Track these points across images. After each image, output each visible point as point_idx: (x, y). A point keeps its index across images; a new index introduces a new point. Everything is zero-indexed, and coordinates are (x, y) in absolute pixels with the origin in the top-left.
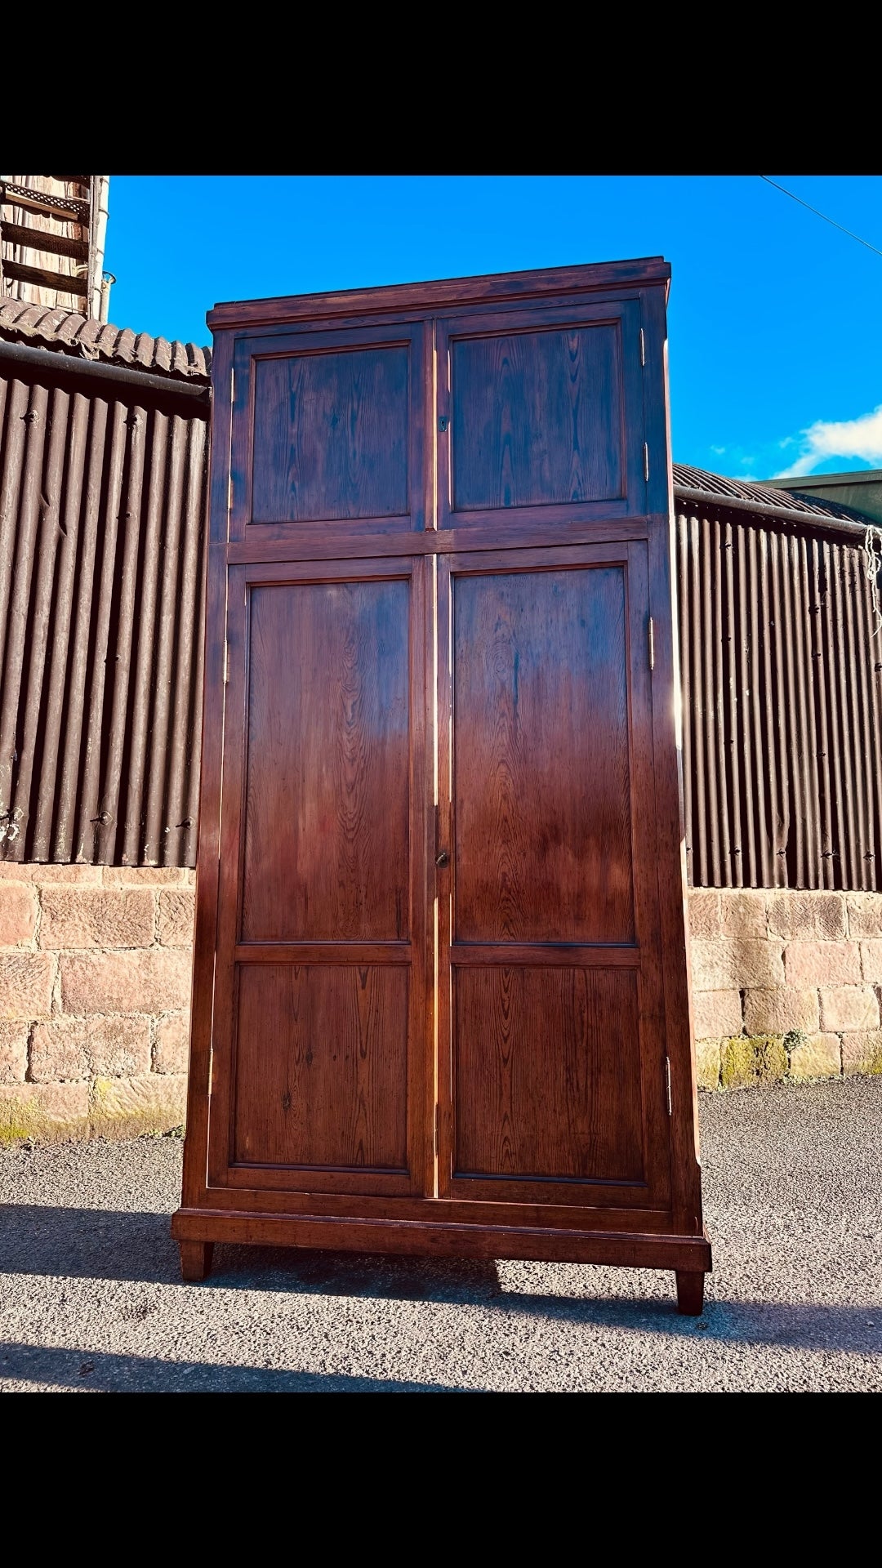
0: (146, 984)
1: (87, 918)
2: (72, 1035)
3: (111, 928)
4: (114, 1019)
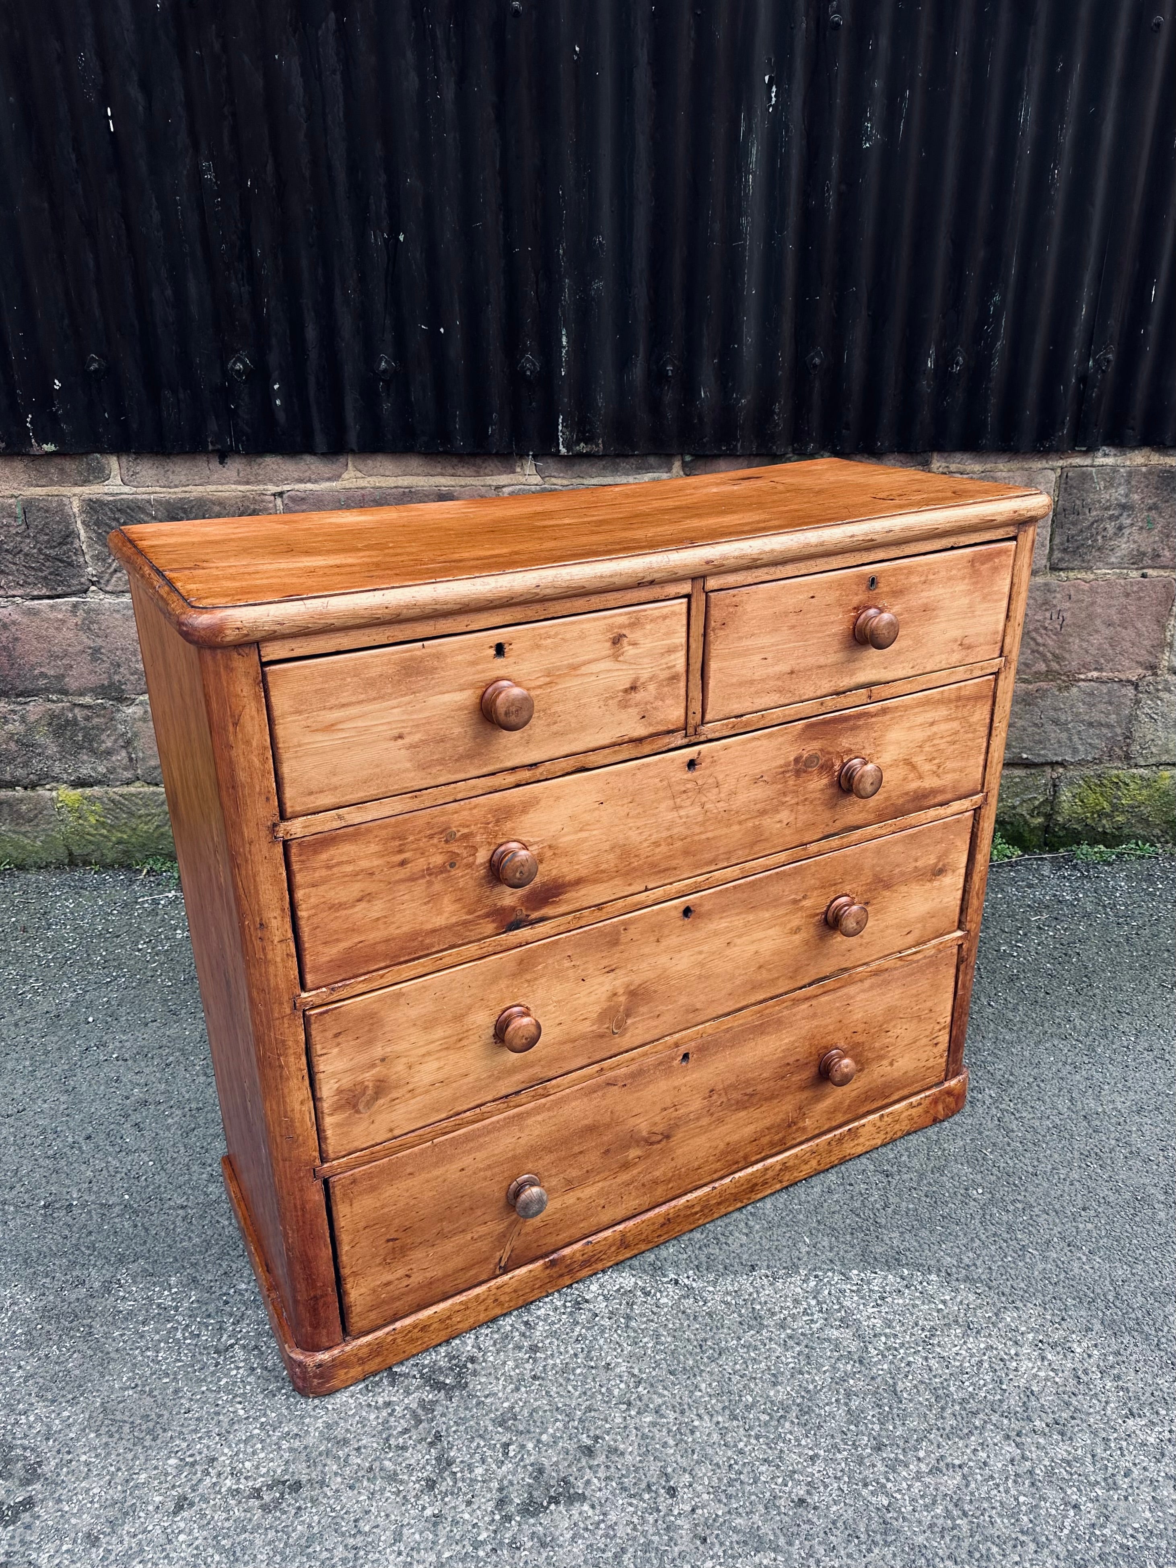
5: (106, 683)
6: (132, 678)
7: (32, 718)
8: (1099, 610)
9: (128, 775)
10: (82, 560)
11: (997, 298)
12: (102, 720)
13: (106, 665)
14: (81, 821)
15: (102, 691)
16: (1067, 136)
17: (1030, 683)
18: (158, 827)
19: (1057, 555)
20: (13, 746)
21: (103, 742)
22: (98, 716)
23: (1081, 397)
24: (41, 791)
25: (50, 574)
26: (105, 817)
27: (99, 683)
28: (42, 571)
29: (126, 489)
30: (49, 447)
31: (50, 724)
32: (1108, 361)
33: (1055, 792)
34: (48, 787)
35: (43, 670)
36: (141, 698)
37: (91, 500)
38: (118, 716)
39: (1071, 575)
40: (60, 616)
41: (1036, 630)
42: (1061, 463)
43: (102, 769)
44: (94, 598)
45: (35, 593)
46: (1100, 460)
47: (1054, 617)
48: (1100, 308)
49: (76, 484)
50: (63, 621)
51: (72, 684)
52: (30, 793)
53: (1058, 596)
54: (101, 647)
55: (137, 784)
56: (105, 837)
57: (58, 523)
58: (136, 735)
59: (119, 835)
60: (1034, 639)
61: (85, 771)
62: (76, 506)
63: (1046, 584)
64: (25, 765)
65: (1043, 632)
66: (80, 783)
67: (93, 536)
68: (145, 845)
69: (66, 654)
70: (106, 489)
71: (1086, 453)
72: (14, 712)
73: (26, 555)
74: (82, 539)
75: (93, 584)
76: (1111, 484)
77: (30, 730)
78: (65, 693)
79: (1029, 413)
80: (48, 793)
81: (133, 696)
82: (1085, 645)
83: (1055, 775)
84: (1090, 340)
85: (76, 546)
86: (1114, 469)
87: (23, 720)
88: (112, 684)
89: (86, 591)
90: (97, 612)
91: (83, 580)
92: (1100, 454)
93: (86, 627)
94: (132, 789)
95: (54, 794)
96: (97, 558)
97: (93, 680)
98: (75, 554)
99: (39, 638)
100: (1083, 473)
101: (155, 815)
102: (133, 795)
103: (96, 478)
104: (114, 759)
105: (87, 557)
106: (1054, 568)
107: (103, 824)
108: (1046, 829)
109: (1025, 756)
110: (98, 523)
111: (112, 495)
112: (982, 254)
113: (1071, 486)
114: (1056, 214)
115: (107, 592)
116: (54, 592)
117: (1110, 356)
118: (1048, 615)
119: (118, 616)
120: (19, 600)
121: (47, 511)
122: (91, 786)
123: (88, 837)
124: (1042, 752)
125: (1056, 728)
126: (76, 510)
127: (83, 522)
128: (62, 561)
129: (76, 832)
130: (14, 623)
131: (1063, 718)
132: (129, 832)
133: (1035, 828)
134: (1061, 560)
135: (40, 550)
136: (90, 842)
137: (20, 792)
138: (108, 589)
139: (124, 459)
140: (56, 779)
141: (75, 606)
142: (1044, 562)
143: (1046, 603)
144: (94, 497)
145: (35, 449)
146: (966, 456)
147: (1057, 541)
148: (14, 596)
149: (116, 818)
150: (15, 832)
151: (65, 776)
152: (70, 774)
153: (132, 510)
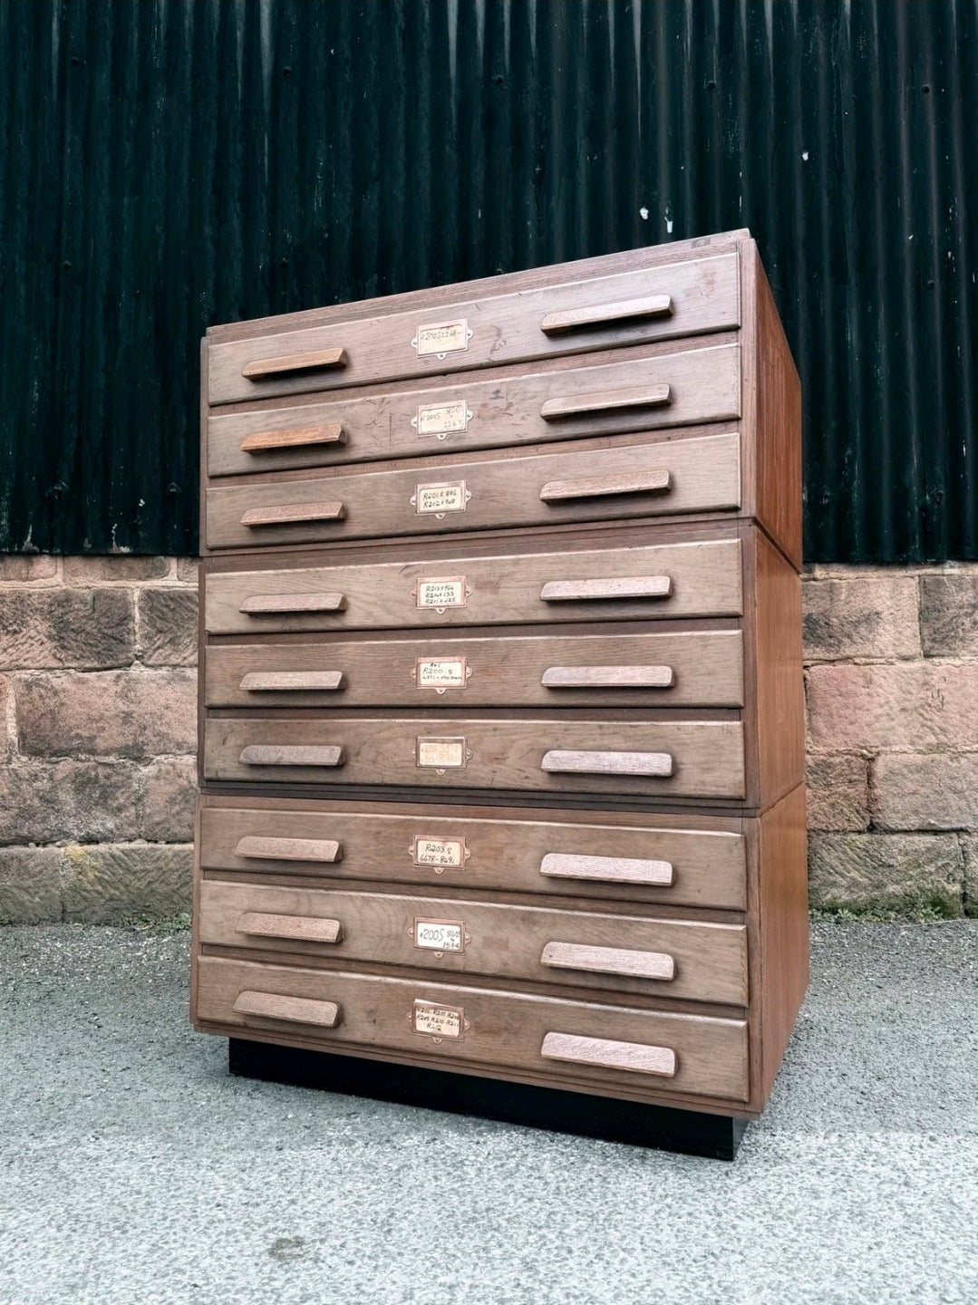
0: (127, 717)
1: (44, 627)
2: (34, 785)
3: (76, 641)
4: (85, 764)
5: (131, 744)
6: (154, 739)
7: (59, 776)
8: (972, 690)
9: (132, 831)
10: (132, 638)
11: (849, 452)
12: (121, 778)
13: (134, 728)
14: (81, 877)
15: (125, 752)
16: (882, 349)
17: (924, 754)
18: (150, 883)
19: (928, 644)
20: (36, 802)
21: (117, 799)
22: (118, 774)
23: (925, 522)
24: (50, 848)
25: (104, 649)
26: (103, 872)
27: (124, 744)
28: (96, 646)
29: (180, 584)
30: (125, 550)
31: (73, 782)
32: (940, 495)
33: (965, 858)
34: (58, 843)
35: (79, 731)
36: (158, 758)
37: (150, 591)
38: (136, 775)
39: (942, 660)
40: (104, 685)
41: (922, 706)
42: (918, 572)
43: (110, 825)
44: (137, 671)
45: (88, 665)
46: (948, 571)
47: (936, 695)
48: (927, 461)
49: (140, 579)
50: (105, 689)
51: (101, 744)
52: (41, 849)
53: (935, 678)
54: (133, 712)
55: (139, 841)
56: (100, 893)
57: (119, 608)
58: (147, 792)
59: (112, 891)
60: (922, 715)
61: (96, 827)
62: (136, 595)
63: (923, 668)
64: (44, 820)
65: (927, 707)
66: (90, 840)
67: (146, 619)
68: (134, 902)
69: (102, 718)
70: (164, 583)
71: (936, 564)
72: (45, 770)
73: (88, 633)
74: (137, 621)
75: (137, 658)
76: (960, 588)
77: (54, 788)
78: (93, 752)
79: (886, 532)
80: (56, 849)
81: (152, 756)
82: (965, 720)
83: (962, 842)
84: (923, 483)
85: (131, 625)
86: (961, 577)
87: (51, 779)
88: (136, 745)
89: (130, 665)
90: (136, 681)
91: (130, 655)
92: (947, 566)
93: (123, 696)
94: (133, 845)
95: (62, 850)
96: (146, 637)
97: (120, 741)
98: (128, 633)
99: (83, 703)
100: (937, 580)
101: (147, 871)
102: (133, 850)
103: (157, 574)
104: (123, 815)
105: (138, 637)
106: (927, 656)
107: (100, 880)
108: (964, 897)
109: (932, 822)
110: (151, 609)
111: (168, 587)
112: (833, 424)
113: (930, 590)
114: (884, 396)
115: (147, 666)
116: (104, 665)
117: (941, 491)
118: (929, 693)
119: (153, 685)
120: (72, 671)
121: (112, 599)
122: (97, 842)
123: (85, 893)
124: (947, 818)
125: (955, 796)
126: (136, 599)
127: (140, 608)
128: (115, 639)
129: (75, 889)
130: (64, 690)
131: (959, 787)
132: (122, 888)
133: (954, 895)
134: (932, 648)
135: (100, 630)
136: (85, 899)
137: (32, 848)
138: (150, 662)
139: (182, 561)
140: (67, 835)
141: (118, 677)
142: (919, 650)
143: (925, 684)
144: (152, 589)
145: (115, 549)
146: (841, 567)
147: (926, 632)
148: (69, 668)
149: (113, 874)
150: (17, 887)
151: (76, 832)
152: (81, 830)
153: (182, 599)
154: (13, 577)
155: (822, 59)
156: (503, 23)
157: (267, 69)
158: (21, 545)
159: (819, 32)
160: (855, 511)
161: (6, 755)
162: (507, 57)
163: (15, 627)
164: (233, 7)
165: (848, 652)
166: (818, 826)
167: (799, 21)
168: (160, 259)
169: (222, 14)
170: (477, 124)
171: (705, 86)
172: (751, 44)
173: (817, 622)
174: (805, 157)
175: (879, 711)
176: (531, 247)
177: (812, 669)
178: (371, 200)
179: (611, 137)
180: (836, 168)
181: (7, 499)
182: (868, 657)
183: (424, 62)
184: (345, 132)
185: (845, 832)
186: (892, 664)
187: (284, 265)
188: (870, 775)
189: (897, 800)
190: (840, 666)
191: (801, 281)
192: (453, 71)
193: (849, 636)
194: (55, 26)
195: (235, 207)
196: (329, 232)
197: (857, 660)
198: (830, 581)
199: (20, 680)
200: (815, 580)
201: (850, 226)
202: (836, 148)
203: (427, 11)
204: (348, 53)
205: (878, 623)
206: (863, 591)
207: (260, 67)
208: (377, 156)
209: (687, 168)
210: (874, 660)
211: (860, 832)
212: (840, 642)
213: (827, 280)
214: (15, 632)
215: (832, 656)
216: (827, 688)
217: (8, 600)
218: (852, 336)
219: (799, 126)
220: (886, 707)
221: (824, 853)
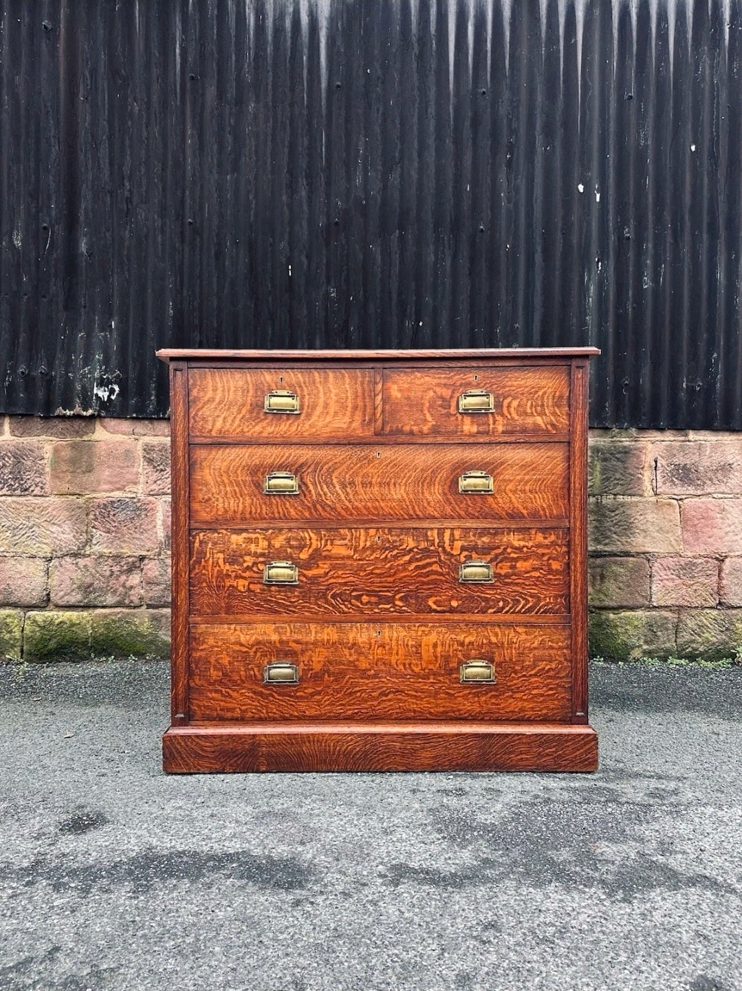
154: (159, 434)
155: (708, 78)
156: (487, 51)
157: (324, 85)
158: (164, 414)
159: (706, 59)
160: (717, 396)
161: (157, 550)
162: (489, 75)
163: (161, 467)
164: (301, 39)
165: (709, 490)
166: (686, 604)
167: (692, 51)
168: (252, 218)
169: (292, 43)
170: (467, 123)
171: (626, 97)
172: (658, 67)
173: (689, 470)
174: (693, 148)
175: (728, 529)
176: (503, 211)
177: (685, 501)
178: (394, 178)
179: (560, 132)
180: (713, 157)
181: (154, 382)
182: (723, 493)
183: (432, 79)
184: (377, 129)
185: (703, 608)
186: (738, 498)
187: (337, 224)
188: (720, 571)
189: (737, 587)
190: (704, 499)
191: (687, 237)
192: (451, 86)
193: (710, 479)
194: (178, 51)
195: (302, 182)
196: (366, 199)
197: (715, 495)
198: (699, 442)
199: (165, 502)
200: (689, 441)
201: (721, 198)
202: (714, 142)
203: (434, 42)
204: (379, 72)
205: (730, 471)
206: (721, 449)
207: (319, 82)
208: (399, 147)
209: (611, 156)
210: (726, 496)
211: (712, 608)
212: (705, 483)
213: (705, 236)
214: (162, 470)
215: (699, 492)
216: (695, 514)
217: (156, 449)
218: (721, 275)
219: (689, 126)
220: (733, 527)
221: (688, 622)
